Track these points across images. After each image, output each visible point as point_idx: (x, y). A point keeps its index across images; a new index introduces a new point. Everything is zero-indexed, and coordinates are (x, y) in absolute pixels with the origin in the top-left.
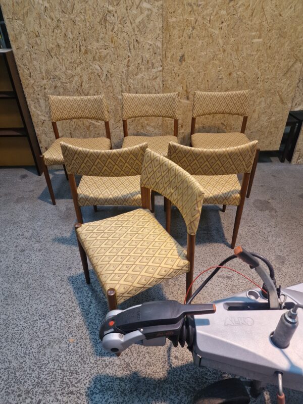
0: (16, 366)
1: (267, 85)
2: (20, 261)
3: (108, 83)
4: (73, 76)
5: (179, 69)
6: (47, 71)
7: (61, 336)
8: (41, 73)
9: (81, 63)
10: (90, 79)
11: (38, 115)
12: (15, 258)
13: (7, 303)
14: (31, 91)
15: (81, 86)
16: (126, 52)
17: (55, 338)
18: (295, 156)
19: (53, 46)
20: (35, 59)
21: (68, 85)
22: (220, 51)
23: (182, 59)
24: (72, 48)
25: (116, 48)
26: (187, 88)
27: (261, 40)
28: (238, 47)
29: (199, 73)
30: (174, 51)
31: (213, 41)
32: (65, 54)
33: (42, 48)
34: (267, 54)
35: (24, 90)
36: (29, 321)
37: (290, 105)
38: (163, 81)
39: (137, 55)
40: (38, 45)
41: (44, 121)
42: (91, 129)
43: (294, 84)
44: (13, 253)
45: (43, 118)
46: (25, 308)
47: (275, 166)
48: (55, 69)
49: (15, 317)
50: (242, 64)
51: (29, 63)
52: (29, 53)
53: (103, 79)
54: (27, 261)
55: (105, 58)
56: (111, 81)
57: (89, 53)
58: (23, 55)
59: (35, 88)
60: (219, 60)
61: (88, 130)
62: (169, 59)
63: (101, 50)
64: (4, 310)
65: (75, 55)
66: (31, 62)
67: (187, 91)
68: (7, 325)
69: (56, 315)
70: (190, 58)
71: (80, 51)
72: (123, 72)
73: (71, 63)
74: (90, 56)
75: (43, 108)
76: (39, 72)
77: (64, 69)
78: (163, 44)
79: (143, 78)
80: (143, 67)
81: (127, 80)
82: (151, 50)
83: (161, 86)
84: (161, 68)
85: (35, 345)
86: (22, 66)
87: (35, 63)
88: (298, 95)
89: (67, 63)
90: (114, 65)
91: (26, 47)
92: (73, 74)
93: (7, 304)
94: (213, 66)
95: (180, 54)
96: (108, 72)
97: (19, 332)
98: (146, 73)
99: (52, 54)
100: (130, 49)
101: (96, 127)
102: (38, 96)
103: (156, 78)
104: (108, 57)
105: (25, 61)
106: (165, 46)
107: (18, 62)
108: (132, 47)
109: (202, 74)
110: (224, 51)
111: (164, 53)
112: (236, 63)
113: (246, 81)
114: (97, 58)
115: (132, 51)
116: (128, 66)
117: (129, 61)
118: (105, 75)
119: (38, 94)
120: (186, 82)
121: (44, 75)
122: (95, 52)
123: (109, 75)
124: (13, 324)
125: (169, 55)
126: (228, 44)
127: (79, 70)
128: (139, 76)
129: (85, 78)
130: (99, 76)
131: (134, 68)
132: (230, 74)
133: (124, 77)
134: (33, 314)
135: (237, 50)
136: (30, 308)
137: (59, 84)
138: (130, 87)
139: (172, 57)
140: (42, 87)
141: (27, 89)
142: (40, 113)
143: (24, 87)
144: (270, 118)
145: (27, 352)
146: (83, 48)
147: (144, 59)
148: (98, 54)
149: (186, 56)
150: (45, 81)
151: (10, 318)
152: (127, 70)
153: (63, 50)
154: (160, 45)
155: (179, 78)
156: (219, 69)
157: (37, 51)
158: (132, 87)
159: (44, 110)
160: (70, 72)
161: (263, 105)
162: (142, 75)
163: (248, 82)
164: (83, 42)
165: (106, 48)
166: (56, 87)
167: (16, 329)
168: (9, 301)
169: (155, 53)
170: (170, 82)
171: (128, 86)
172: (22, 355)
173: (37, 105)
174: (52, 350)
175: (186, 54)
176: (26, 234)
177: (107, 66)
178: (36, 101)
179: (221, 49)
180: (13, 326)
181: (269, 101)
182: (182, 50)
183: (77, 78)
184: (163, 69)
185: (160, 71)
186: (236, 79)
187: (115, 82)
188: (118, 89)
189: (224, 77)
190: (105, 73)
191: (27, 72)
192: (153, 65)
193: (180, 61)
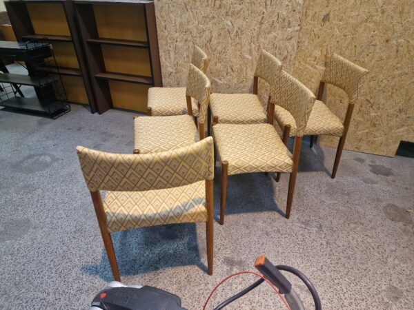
3: (238, 40)
4: (204, 31)
5: (320, 30)
6: (181, 25)
8: (176, 26)
9: (214, 17)
10: (220, 35)
11: (167, 66)
13: (74, 236)
14: (164, 43)
15: (210, 41)
16: (261, 8)
20: (172, 12)
21: (198, 40)
22: (377, 11)
23: (326, 18)
24: (208, 2)
26: (327, 53)
28: (403, 9)
29: (345, 36)
30: (317, 9)
32: (200, 8)
33: (180, 1)
35: (159, 42)
36: (82, 261)
38: (298, 42)
39: (273, 12)
41: (171, 73)
45: (170, 70)
46: (86, 246)
48: (188, 22)
49: (74, 253)
51: (166, 16)
52: (167, 5)
53: (232, 36)
55: (238, 14)
56: (240, 38)
57: (223, 8)
58: (162, 7)
59: (168, 39)
60: (375, 22)
62: (310, 18)
63: (235, 5)
64: (69, 241)
65: (209, 9)
66: (168, 14)
67: (326, 56)
68: (64, 257)
70: (336, 18)
71: (214, 5)
72: (254, 29)
73: (204, 17)
74: (223, 11)
75: (172, 60)
76: (173, 25)
77: (197, 23)
79: (275, 38)
80: (278, 25)
81: (258, 38)
82: (290, 7)
83: (296, 48)
84: (299, 28)
86: (160, 18)
87: (172, 15)
89: (200, 18)
90: (247, 22)
92: (204, 28)
94: (365, 30)
95: (324, 13)
96: (239, 28)
97: (70, 268)
98: (280, 33)
99: (188, 7)
100: (266, 5)
101: (217, 85)
102: (169, 48)
103: (291, 38)
104: (242, 12)
105: (163, 13)
106: (307, 3)
107: (157, 14)
109: (349, 37)
110: (383, 12)
111: (304, 11)
112: (398, 28)
113: (409, 51)
114: (230, 14)
115: (268, 7)
116: (261, 23)
117: (263, 18)
118: (235, 31)
119: (170, 46)
120: (327, 45)
121: (178, 28)
122: (228, 8)
123: (239, 32)
124: (68, 258)
125: (310, 13)
127: (210, 25)
128: (272, 35)
129: (215, 34)
130: (229, 32)
131: (267, 25)
132: (387, 41)
133: (255, 34)
134: (89, 255)
135: (401, 12)
137: (190, 38)
138: (259, 46)
139: (313, 16)
140: (174, 39)
141: (161, 40)
142: (169, 65)
143: (159, 38)
146: (218, 3)
147: (281, 16)
148: (232, 9)
149: (331, 16)
150: (178, 34)
151: (69, 252)
152: (260, 28)
153: (198, 4)
155: (319, 40)
156: (372, 33)
157: (175, 4)
159: (173, 63)
160: (202, 26)
162: (275, 34)
165: (241, 3)
166: (186, 41)
167: (69, 264)
168: (77, 235)
169: (294, 11)
170: (306, 44)
171: (258, 44)
173: (167, 57)
175: (331, 13)
177: (239, 23)
178: (167, 52)
179: (379, 10)
180: (68, 260)
182: (328, 9)
183: (207, 33)
184: (301, 28)
185: (297, 31)
186: (395, 48)
187: (245, 40)
188: (246, 48)
189: (378, 43)
190: (236, 29)
191: (163, 24)
192: (289, 23)
193: (323, 20)
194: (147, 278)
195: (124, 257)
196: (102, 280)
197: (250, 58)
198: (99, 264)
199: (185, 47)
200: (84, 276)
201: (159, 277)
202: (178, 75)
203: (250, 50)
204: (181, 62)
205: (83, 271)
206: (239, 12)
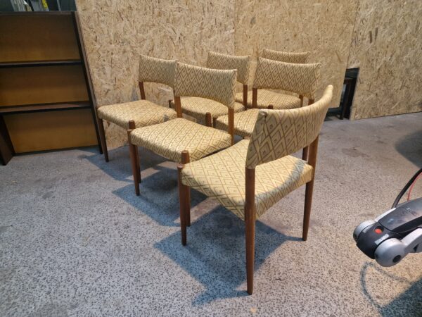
1: (326, 45)
2: (129, 237)
3: (181, 47)
4: (144, 40)
5: (250, 31)
6: (116, 35)
7: (234, 305)
8: (110, 36)
9: (154, 25)
10: (162, 43)
11: (102, 84)
12: (121, 236)
13: (141, 284)
14: (96, 57)
15: (153, 49)
16: (200, 14)
17: (229, 309)
18: (353, 111)
19: (125, 8)
20: (103, 21)
21: (138, 50)
22: (286, 13)
23: (253, 21)
24: (145, 10)
25: (191, 10)
26: (258, 49)
27: (320, 4)
28: (302, 11)
29: (268, 34)
30: (245, 14)
31: (280, 4)
32: (137, 16)
33: (113, 9)
34: (326, 18)
35: (88, 56)
36: (183, 298)
37: (346, 64)
38: (235, 43)
39: (211, 18)
40: (108, 6)
41: (109, 90)
42: (160, 96)
43: (348, 45)
44: (116, 232)
45: (107, 87)
46: (169, 285)
47: (337, 123)
48: (125, 32)
49: (163, 298)
50: (305, 26)
51: (96, 26)
52: (96, 14)
53: (175, 42)
54: (140, 236)
55: (178, 20)
56: (184, 44)
57: (163, 16)
58: (89, 18)
59: (101, 53)
60: (286, 22)
61: (158, 97)
62: (240, 22)
63: (175, 13)
64: (142, 292)
65: (148, 17)
66: (98, 25)
67: (257, 52)
68: (157, 309)
69: (213, 284)
70: (260, 20)
71: (153, 13)
72: (196, 35)
73: (142, 25)
74: (163, 19)
75: (109, 76)
76: (106, 36)
77: (135, 32)
78: (235, 8)
79: (216, 41)
80: (216, 29)
81: (200, 42)
82: (224, 13)
83: (233, 48)
84: (234, 31)
86: (88, 29)
87: (103, 25)
88: (351, 54)
89: (139, 26)
90: (188, 28)
91: (94, 9)
92: (145, 37)
93: (143, 286)
94: (280, 28)
95: (251, 17)
96: (181, 34)
97: (178, 312)
98: (219, 36)
99: (123, 16)
100: (204, 12)
101: (166, 94)
102: (103, 63)
103: (229, 40)
104: (182, 19)
105: (92, 24)
106: (237, 9)
107: (83, 25)
108: (206, 9)
109: (271, 35)
110: (290, 14)
111: (236, 15)
112: (300, 25)
113: (309, 41)
114: (171, 20)
115: (206, 13)
116: (202, 29)
117: (202, 24)
118: (178, 38)
119: (104, 61)
120: (257, 44)
121: (112, 39)
122: (169, 14)
123: (182, 38)
124: (164, 306)
125: (241, 18)
126: (293, 7)
127: (151, 32)
128: (212, 39)
129: (157, 42)
130: (172, 39)
131: (207, 30)
132: (295, 36)
133: (197, 39)
134: (183, 289)
135: (300, 13)
136: (176, 284)
137: (128, 49)
138: (203, 49)
139: (243, 20)
140: (108, 52)
141: (91, 55)
142: (104, 82)
143: (87, 53)
144: (330, 77)
146: (156, 11)
147: (218, 21)
148: (172, 17)
149: (256, 19)
150: (113, 45)
151: (157, 300)
152: (201, 33)
153: (135, 12)
154: (233, 8)
155: (250, 40)
156: (285, 30)
157: (106, 13)
158: (205, 50)
159: (109, 78)
160: (141, 35)
161: (324, 64)
162: (215, 37)
163: (311, 43)
164: (157, 4)
165: (180, 10)
166: (124, 52)
167: (172, 310)
168: (144, 281)
169: (228, 16)
170: (241, 44)
171: (201, 48)
173: (102, 73)
175: (256, 17)
176: (119, 210)
177: (181, 29)
178: (101, 68)
179: (288, 12)
180: (166, 308)
181: (329, 60)
182: (253, 13)
183: (148, 42)
185: (233, 33)
186: (301, 40)
187: (188, 45)
188: (191, 53)
189: (290, 38)
190: (178, 36)
191: (93, 36)
192: (226, 28)
193: (251, 23)
194: (264, 272)
195: (222, 269)
196: (228, 300)
197: (196, 62)
198: (206, 290)
199: (124, 59)
200: (205, 308)
201: (272, 265)
202: (118, 91)
203: (195, 54)
204: (120, 75)
205: (197, 305)
206: (179, 18)
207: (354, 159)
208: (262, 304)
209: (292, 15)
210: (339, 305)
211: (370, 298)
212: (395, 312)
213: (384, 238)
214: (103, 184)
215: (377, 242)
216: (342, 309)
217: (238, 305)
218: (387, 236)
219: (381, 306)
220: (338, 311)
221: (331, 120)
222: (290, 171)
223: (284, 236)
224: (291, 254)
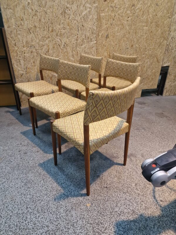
0: (54, 228)
1: (150, 52)
2: (26, 159)
3: (65, 50)
4: (43, 46)
5: (105, 42)
6: (27, 42)
7: (78, 201)
8: (23, 43)
9: (49, 37)
10: (54, 48)
11: (19, 70)
12: (21, 158)
13: (28, 187)
14: (15, 55)
15: (48, 51)
16: (76, 32)
17: (75, 204)
18: (165, 91)
19: (32, 27)
20: (19, 34)
21: (40, 51)
22: (127, 33)
23: (107, 37)
24: (44, 28)
25: (71, 29)
26: (110, 54)
27: (147, 28)
28: (136, 31)
29: (116, 45)
30: (103, 32)
31: (123, 27)
32: (39, 32)
33: (25, 27)
34: (151, 36)
35: (11, 54)
36: (50, 196)
37: (161, 63)
38: (97, 49)
39: (82, 34)
40: (22, 25)
41: (23, 74)
42: (53, 79)
43: (163, 52)
44: (19, 156)
45: (22, 72)
46: (43, 188)
47: (154, 98)
48: (32, 41)
49: (39, 195)
50: (138, 40)
51: (15, 37)
52: (15, 30)
53: (61, 47)
54: (32, 159)
55: (63, 35)
56: (66, 49)
57: (54, 32)
58: (11, 32)
59: (18, 52)
60: (127, 38)
61: (51, 79)
62: (100, 37)
63: (61, 30)
64: (27, 192)
65: (45, 32)
66: (16, 36)
67: (109, 55)
68: (34, 202)
69: (68, 189)
70: (111, 36)
71: (49, 30)
72: (74, 43)
73: (42, 37)
74: (54, 34)
75: (23, 66)
76: (21, 43)
77: (38, 41)
78: (97, 28)
79: (85, 47)
80: (86, 41)
81: (76, 48)
82: (90, 31)
83: (96, 52)
84: (96, 42)
85: (62, 211)
86: (11, 38)
87: (19, 36)
88: (165, 57)
89: (40, 37)
90: (69, 39)
91: (14, 26)
92: (44, 44)
93: (28, 188)
94: (123, 41)
95: (106, 34)
96: (65, 43)
97: (46, 204)
98: (87, 45)
99: (31, 31)
100: (78, 30)
101: (56, 78)
102: (19, 58)
103: (93, 47)
104: (66, 34)
105: (13, 35)
106: (98, 29)
107: (8, 36)
108: (80, 29)
109: (118, 45)
110: (129, 33)
111: (97, 33)
112: (135, 40)
113: (140, 50)
114: (59, 35)
115: (80, 31)
116: (77, 40)
117: (77, 37)
119: (20, 57)
120: (109, 50)
121: (25, 45)
122: (58, 31)
123: (65, 45)
124: (38, 200)
125: (100, 34)
126: (131, 29)
127: (47, 41)
128: (83, 46)
129: (51, 47)
130: (59, 46)
131: (80, 41)
132: (132, 46)
133: (74, 46)
134: (51, 191)
135: (136, 33)
136: (47, 188)
137: (34, 50)
138: (77, 52)
139: (102, 35)
140: (22, 52)
141: (13, 53)
142: (20, 69)
143: (10, 52)
144: (152, 71)
145: (58, 217)
146: (50, 29)
147: (87, 36)
148: (59, 33)
149: (109, 35)
150: (25, 48)
151: (34, 197)
152: (76, 43)
153: (38, 29)
154: (95, 28)
155: (105, 48)
156: (126, 43)
157: (21, 29)
158: (79, 53)
159: (23, 68)
160: (41, 43)
161: (149, 63)
162: (85, 45)
163: (141, 51)
164: (51, 25)
165: (64, 28)
166: (32, 52)
167: (42, 203)
168: (29, 185)
169: (93, 33)
170: (100, 50)
171: (76, 52)
172: (56, 220)
173: (18, 64)
174: (76, 212)
175: (109, 34)
176: (23, 143)
177: (64, 40)
178: (18, 61)
179: (128, 32)
180: (39, 201)
181: (151, 61)
182: (107, 32)
183: (45, 47)
184: (97, 42)
185: (95, 43)
186: (135, 49)
187: (69, 49)
188: (71, 54)
189: (129, 47)
190: (63, 44)
191: (13, 42)
192: (91, 40)
193: (106, 38)
194: (98, 183)
195: (75, 180)
196: (75, 198)
197: (73, 59)
198: (63, 192)
199: (31, 57)
200: (61, 203)
201: (103, 179)
202: (28, 75)
203: (73, 55)
204: (29, 66)
205: (57, 201)
206: (64, 34)
207: (161, 119)
208: (94, 202)
209: (130, 34)
210: (138, 204)
211: (157, 201)
212: (170, 210)
213: (156, 170)
214: (16, 128)
215: (152, 172)
216: (139, 207)
217: (80, 201)
218: (158, 169)
219: (162, 206)
220: (137, 207)
221: (152, 96)
222: (115, 126)
223: (113, 162)
224: (115, 173)
